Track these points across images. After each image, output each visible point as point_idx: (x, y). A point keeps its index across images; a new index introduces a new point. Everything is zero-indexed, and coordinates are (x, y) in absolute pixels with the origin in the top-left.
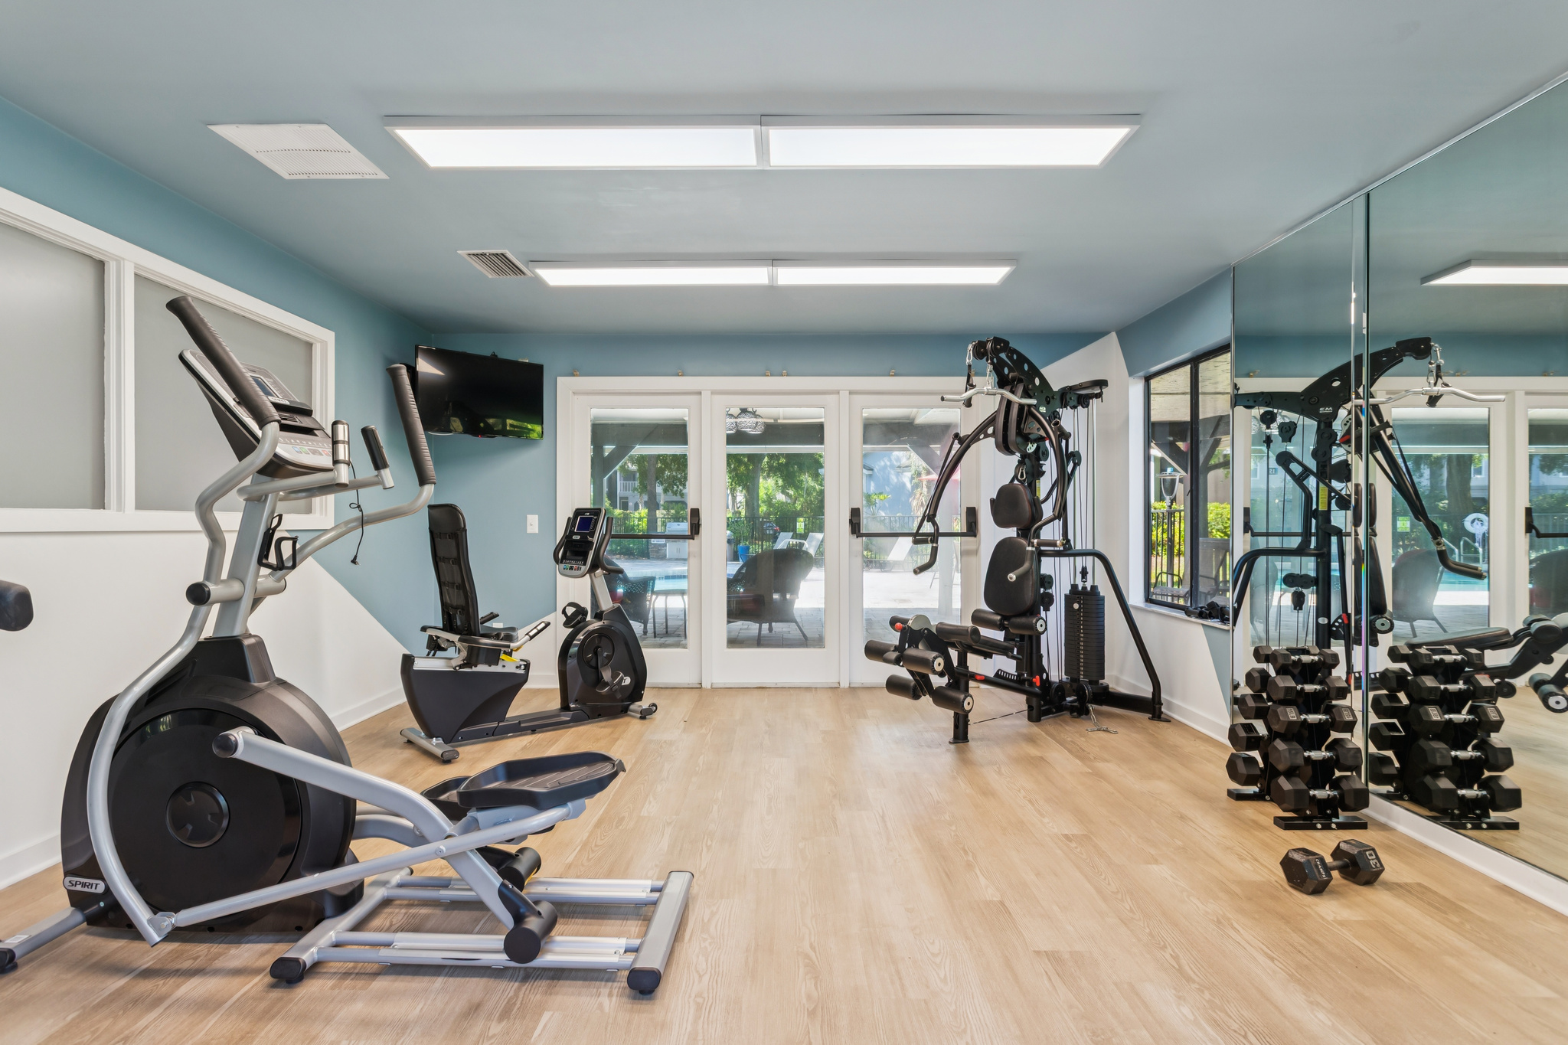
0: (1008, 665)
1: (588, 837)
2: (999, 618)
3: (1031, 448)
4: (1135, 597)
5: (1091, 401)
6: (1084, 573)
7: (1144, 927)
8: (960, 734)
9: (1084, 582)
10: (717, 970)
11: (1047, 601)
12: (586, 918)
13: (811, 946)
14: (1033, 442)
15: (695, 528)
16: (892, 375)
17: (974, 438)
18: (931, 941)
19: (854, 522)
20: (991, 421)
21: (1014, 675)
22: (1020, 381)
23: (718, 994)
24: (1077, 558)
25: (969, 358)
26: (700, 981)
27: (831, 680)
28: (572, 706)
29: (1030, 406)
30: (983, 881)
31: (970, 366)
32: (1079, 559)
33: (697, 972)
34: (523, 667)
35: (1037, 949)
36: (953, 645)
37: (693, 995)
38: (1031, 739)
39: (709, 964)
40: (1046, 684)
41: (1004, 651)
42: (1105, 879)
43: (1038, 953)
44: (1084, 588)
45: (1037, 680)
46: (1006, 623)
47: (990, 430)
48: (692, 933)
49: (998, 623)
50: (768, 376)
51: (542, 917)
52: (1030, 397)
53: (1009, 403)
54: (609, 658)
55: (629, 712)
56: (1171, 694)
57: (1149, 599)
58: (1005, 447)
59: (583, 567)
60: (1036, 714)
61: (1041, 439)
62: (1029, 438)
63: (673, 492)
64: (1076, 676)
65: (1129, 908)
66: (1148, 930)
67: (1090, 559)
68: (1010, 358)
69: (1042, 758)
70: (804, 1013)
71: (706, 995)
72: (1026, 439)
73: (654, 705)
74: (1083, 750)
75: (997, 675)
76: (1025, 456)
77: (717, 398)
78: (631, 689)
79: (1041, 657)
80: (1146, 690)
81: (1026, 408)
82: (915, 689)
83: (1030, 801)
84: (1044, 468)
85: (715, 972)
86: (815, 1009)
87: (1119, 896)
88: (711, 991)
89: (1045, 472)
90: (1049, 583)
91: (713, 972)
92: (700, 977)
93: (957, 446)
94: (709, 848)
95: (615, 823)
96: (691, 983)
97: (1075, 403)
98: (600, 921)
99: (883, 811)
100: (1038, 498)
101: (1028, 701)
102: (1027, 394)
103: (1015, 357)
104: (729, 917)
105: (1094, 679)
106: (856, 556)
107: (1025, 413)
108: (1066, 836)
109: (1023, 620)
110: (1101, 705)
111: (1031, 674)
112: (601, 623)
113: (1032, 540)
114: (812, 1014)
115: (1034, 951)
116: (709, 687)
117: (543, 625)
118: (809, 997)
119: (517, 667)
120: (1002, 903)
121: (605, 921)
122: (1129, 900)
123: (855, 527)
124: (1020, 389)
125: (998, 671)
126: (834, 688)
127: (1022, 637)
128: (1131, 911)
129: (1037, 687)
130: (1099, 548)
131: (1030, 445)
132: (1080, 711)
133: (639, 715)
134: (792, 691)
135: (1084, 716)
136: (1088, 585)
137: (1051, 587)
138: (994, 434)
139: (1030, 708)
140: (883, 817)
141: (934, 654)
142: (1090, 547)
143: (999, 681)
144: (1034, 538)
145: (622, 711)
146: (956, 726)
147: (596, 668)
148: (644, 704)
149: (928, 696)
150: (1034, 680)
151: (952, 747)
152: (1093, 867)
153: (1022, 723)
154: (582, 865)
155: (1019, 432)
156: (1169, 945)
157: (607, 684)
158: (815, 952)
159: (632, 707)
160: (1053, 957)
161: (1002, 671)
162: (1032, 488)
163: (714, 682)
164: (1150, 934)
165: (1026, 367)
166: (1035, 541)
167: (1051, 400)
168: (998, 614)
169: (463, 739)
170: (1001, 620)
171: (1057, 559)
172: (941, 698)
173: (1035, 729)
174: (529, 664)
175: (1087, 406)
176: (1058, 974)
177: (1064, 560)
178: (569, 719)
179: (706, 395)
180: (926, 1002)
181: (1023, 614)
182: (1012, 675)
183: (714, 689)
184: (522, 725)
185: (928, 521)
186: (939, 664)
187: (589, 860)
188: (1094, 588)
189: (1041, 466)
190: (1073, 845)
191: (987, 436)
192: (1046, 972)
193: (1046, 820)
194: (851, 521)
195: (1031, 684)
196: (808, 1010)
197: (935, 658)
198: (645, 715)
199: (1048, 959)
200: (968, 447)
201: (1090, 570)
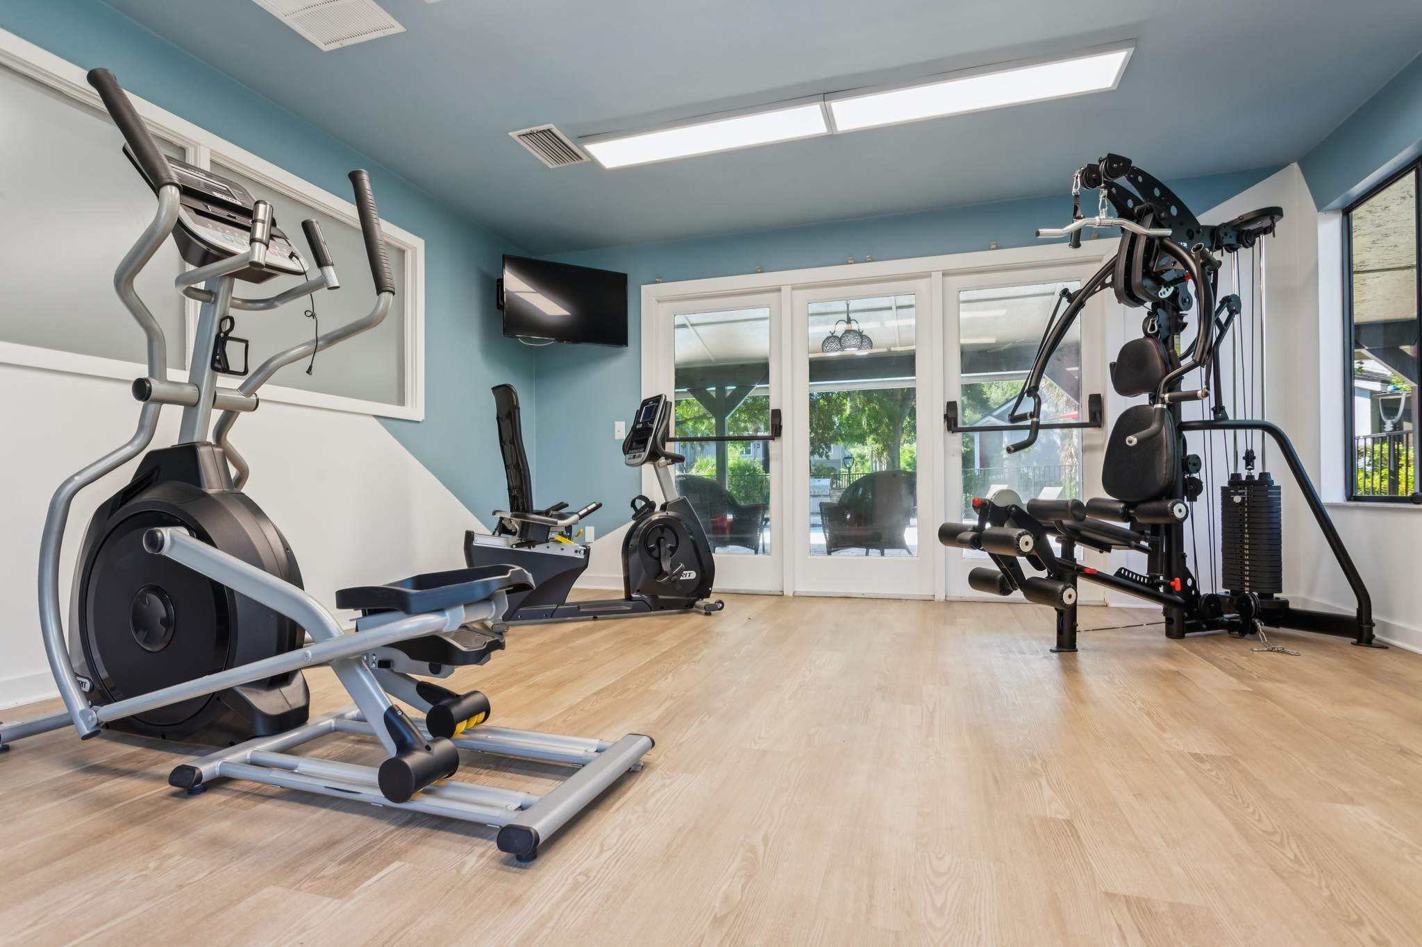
0: (1136, 562)
1: (579, 703)
2: (1122, 505)
3: (1165, 293)
4: (1331, 491)
5: (1257, 239)
6: (1249, 458)
7: (1320, 888)
8: (1067, 640)
9: (1250, 469)
10: (627, 847)
11: (1193, 490)
12: (518, 773)
13: (765, 840)
14: (1167, 285)
15: (777, 431)
16: (993, 249)
17: (1090, 290)
18: (940, 856)
19: (950, 416)
20: (1111, 268)
21: (1144, 578)
22: (1149, 211)
23: (609, 875)
24: (1239, 431)
25: (1076, 187)
26: (598, 856)
27: (926, 592)
28: (634, 596)
29: (1161, 238)
30: (1048, 792)
31: (1077, 196)
32: (1240, 432)
33: (602, 845)
34: (582, 552)
35: (1111, 890)
36: (1053, 530)
37: (578, 872)
38: (1169, 655)
39: (622, 839)
40: (1190, 593)
41: (1126, 541)
42: (1253, 813)
43: (1111, 896)
44: (1250, 477)
45: (1177, 583)
46: (1131, 511)
47: (1109, 280)
48: (624, 804)
49: (1121, 511)
50: (851, 263)
51: (431, 754)
52: (1161, 226)
53: (1134, 237)
54: (673, 550)
55: (694, 609)
56: (1388, 612)
57: (1351, 495)
58: (1129, 295)
59: (643, 454)
60: (1176, 629)
61: (1182, 279)
62: (1163, 280)
63: (819, 454)
64: (1237, 588)
65: (1292, 857)
66: (1326, 893)
67: (1258, 433)
68: (1133, 181)
69: (1177, 672)
70: (707, 919)
71: (592, 875)
72: (1159, 282)
73: (721, 602)
74: (1243, 669)
75: (1118, 573)
76: (1158, 304)
77: (797, 293)
78: (697, 584)
79: (1184, 557)
80: (1349, 608)
81: (1157, 242)
82: (1002, 582)
83: (1149, 714)
84: (1185, 320)
85: (623, 849)
86: (725, 917)
87: (1277, 838)
88: (603, 870)
89: (1185, 325)
90: (1194, 465)
91: (621, 848)
92: (602, 851)
93: (1065, 304)
94: (702, 722)
95: (616, 693)
96: (586, 857)
97: (1233, 241)
98: (531, 778)
99: (935, 707)
100: (1175, 353)
101: (1165, 612)
102: (1157, 224)
103: (1140, 179)
104: (681, 792)
105: (1267, 591)
106: (953, 455)
107: (1155, 248)
108: (1197, 757)
109: (1154, 505)
110: (1278, 627)
111: (1170, 576)
112: (665, 514)
113: (1162, 395)
114: (718, 921)
115: (1106, 894)
116: (791, 595)
117: (594, 505)
118: (726, 899)
119: (576, 551)
120: (1070, 823)
121: (537, 779)
122: (1294, 846)
123: (951, 422)
124: (1149, 219)
125: (1121, 569)
126: (929, 601)
127: (1155, 529)
128: (1297, 860)
129: (1179, 593)
130: (1269, 419)
131: (1163, 289)
132: (1243, 629)
133: (704, 611)
134: (878, 601)
135: (1248, 636)
136: (1256, 474)
137: (1198, 471)
138: (1111, 285)
139: (1169, 621)
140: (932, 714)
141: (1020, 531)
142: (1257, 417)
143: (1122, 581)
144: (1164, 393)
145: (687, 606)
146: (1060, 632)
147: (659, 559)
148: (711, 600)
149: (1019, 590)
150: (1172, 583)
151: (1055, 655)
152: (1235, 796)
153: (1159, 638)
154: (555, 725)
155: (1147, 273)
156: (1369, 920)
157: (666, 574)
158: (766, 845)
159: (698, 603)
160: (1140, 908)
161: (1125, 570)
162: (1167, 342)
163: (797, 590)
164: (1331, 898)
165: (1157, 192)
166: (1167, 396)
167: (1195, 235)
168: (1121, 501)
169: (522, 618)
170: (1124, 509)
171: (1207, 432)
172: (1035, 591)
173: (1175, 645)
174: (589, 549)
175: (1252, 244)
176: (1140, 932)
177: (1218, 434)
178: (629, 608)
179: (786, 290)
180: (897, 935)
181: (1158, 497)
182: (1141, 576)
183: (796, 597)
184: (581, 610)
185: (1029, 396)
186: (1027, 543)
187: (565, 721)
188: (1264, 476)
189: (1181, 317)
190: (1206, 766)
191: (1104, 286)
192: (1119, 927)
193: (1168, 735)
194: (946, 417)
195: (1169, 589)
196: (715, 915)
197: (1020, 535)
198: (709, 610)
199: (1129, 909)
200: (1081, 305)
201: (1258, 454)
